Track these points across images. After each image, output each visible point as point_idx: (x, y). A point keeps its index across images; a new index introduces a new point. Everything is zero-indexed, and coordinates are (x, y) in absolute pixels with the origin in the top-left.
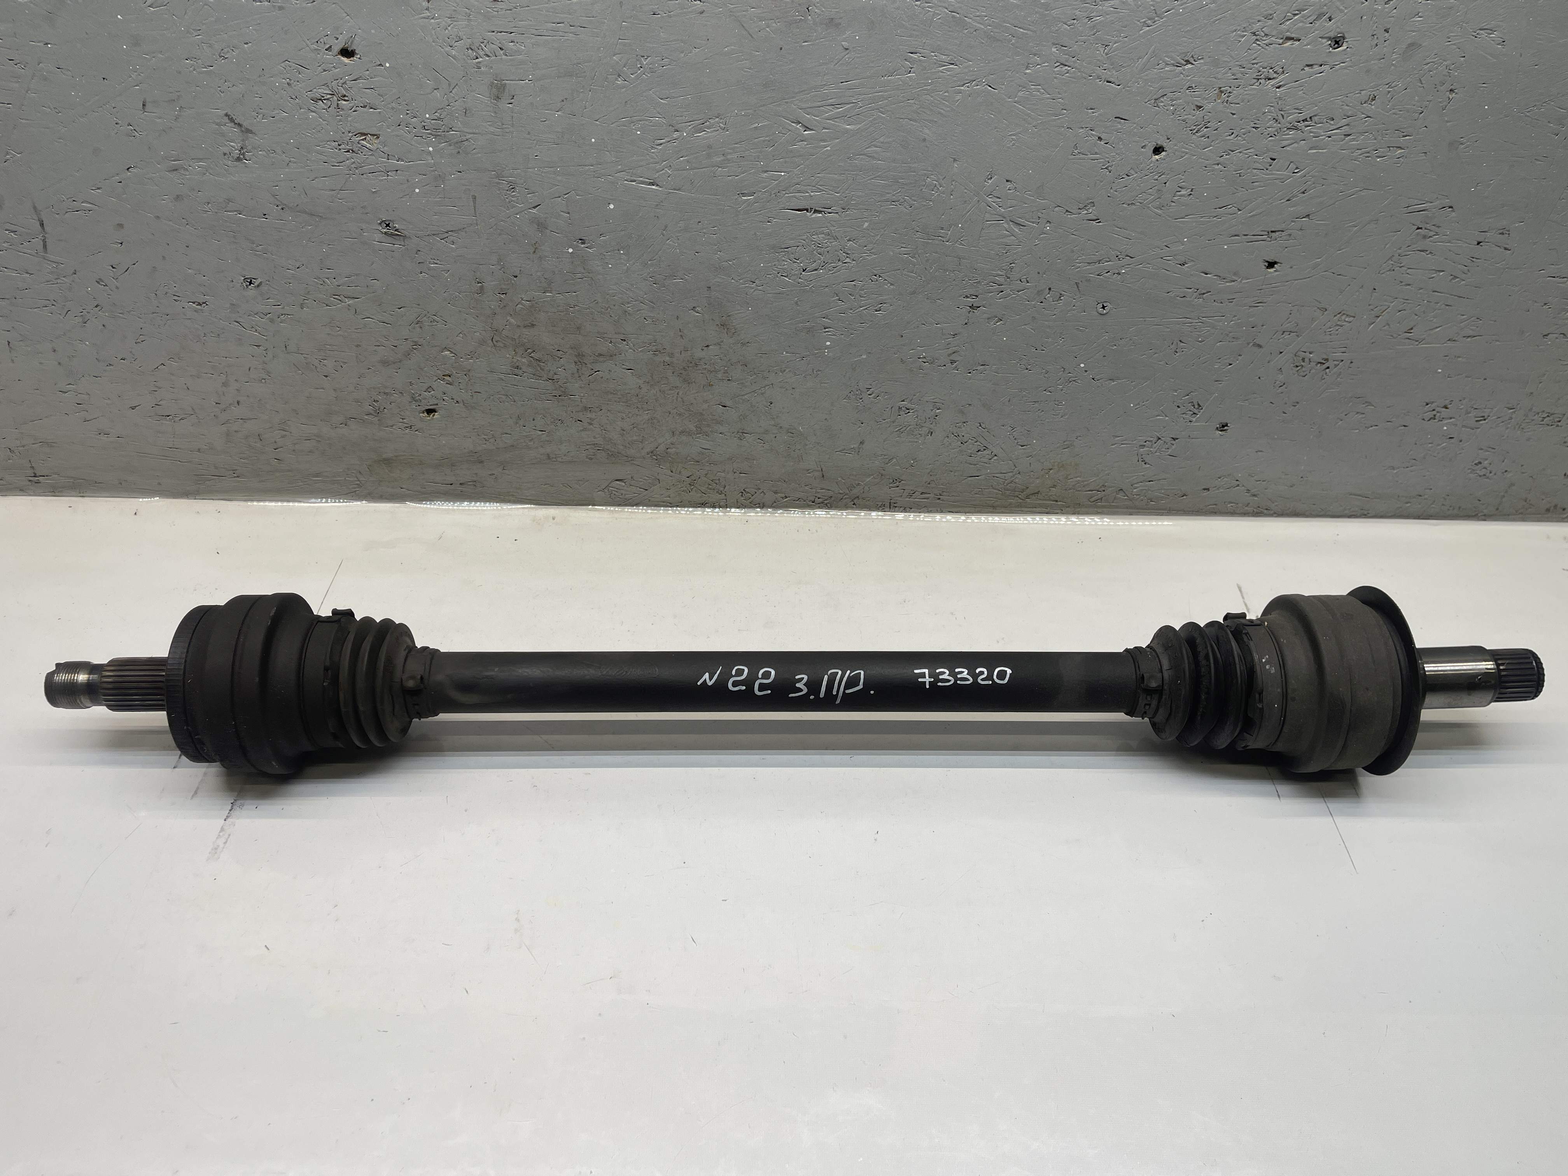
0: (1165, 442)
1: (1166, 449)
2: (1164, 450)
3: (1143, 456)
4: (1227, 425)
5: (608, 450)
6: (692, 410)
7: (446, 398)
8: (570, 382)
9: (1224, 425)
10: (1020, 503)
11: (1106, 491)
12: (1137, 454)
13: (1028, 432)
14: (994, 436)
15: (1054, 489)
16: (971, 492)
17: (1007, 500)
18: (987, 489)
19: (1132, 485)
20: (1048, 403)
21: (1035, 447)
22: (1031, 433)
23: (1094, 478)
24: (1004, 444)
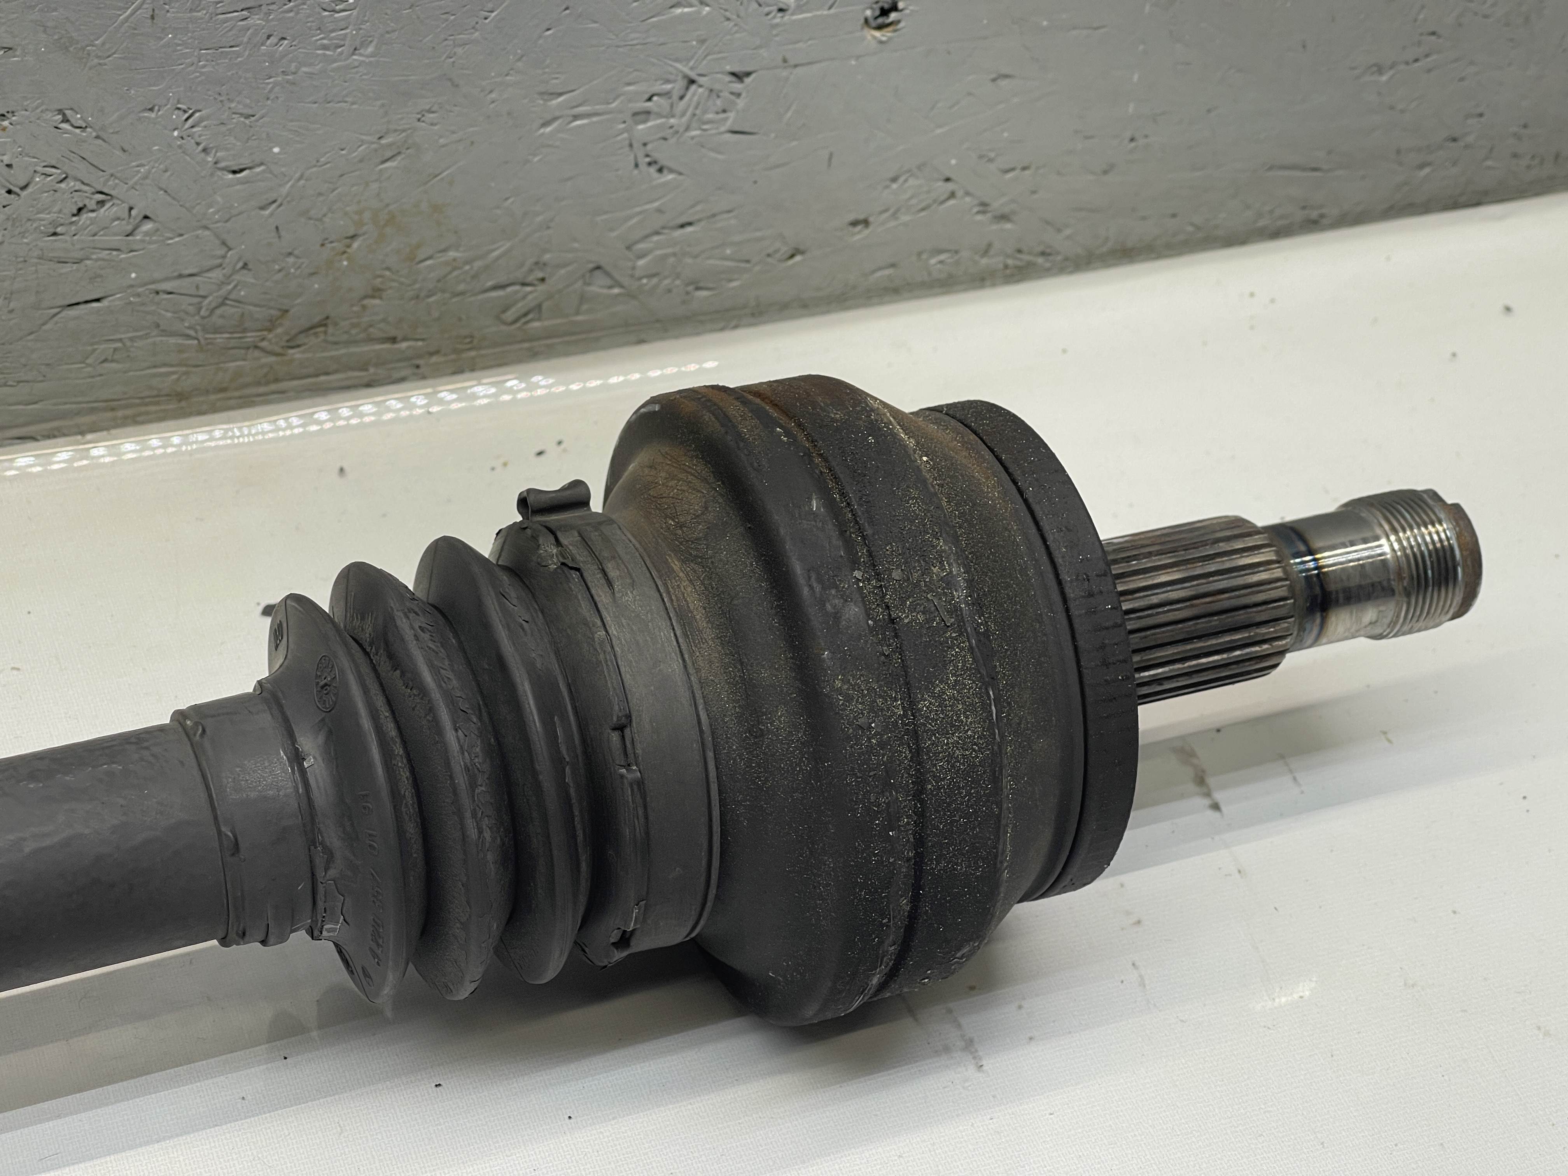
0: (711, 90)
1: (717, 113)
2: (710, 116)
3: (649, 147)
4: (894, 8)
9: (886, 6)
10: (271, 367)
11: (547, 281)
12: (627, 142)
13: (247, 121)
14: (124, 151)
15: (377, 302)
16: (87, 358)
17: (222, 365)
18: (141, 338)
19: (628, 248)
20: (295, 6)
21: (283, 169)
22: (257, 121)
23: (501, 246)
24: (168, 174)
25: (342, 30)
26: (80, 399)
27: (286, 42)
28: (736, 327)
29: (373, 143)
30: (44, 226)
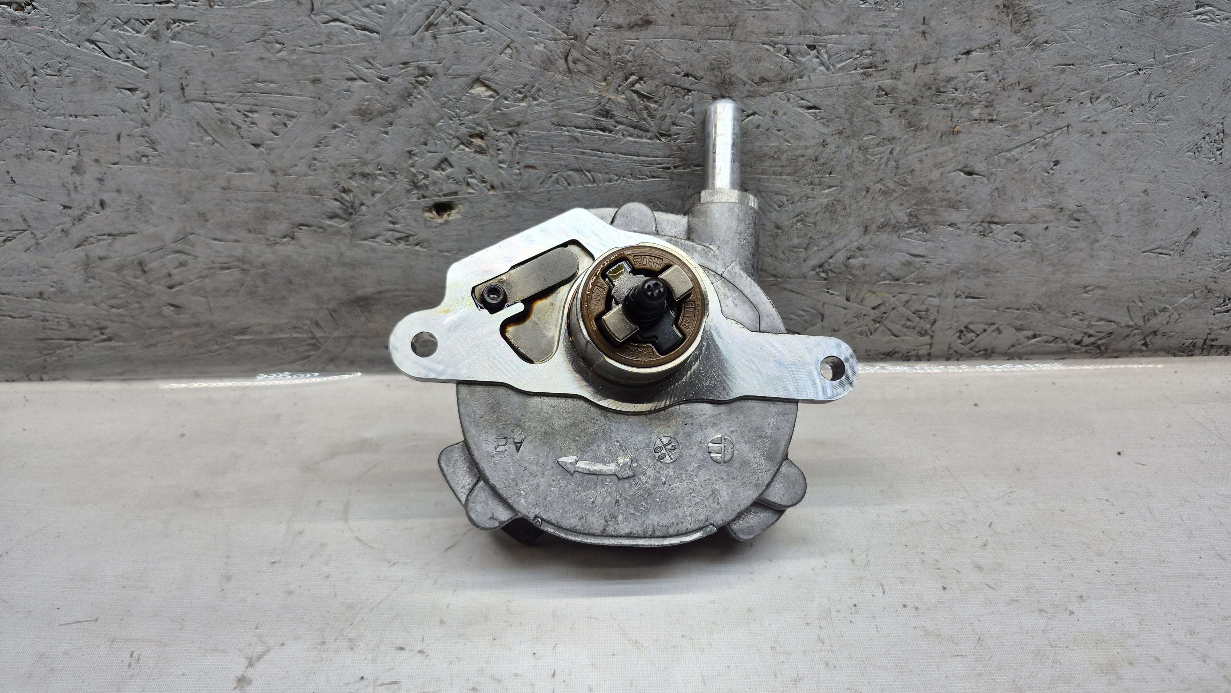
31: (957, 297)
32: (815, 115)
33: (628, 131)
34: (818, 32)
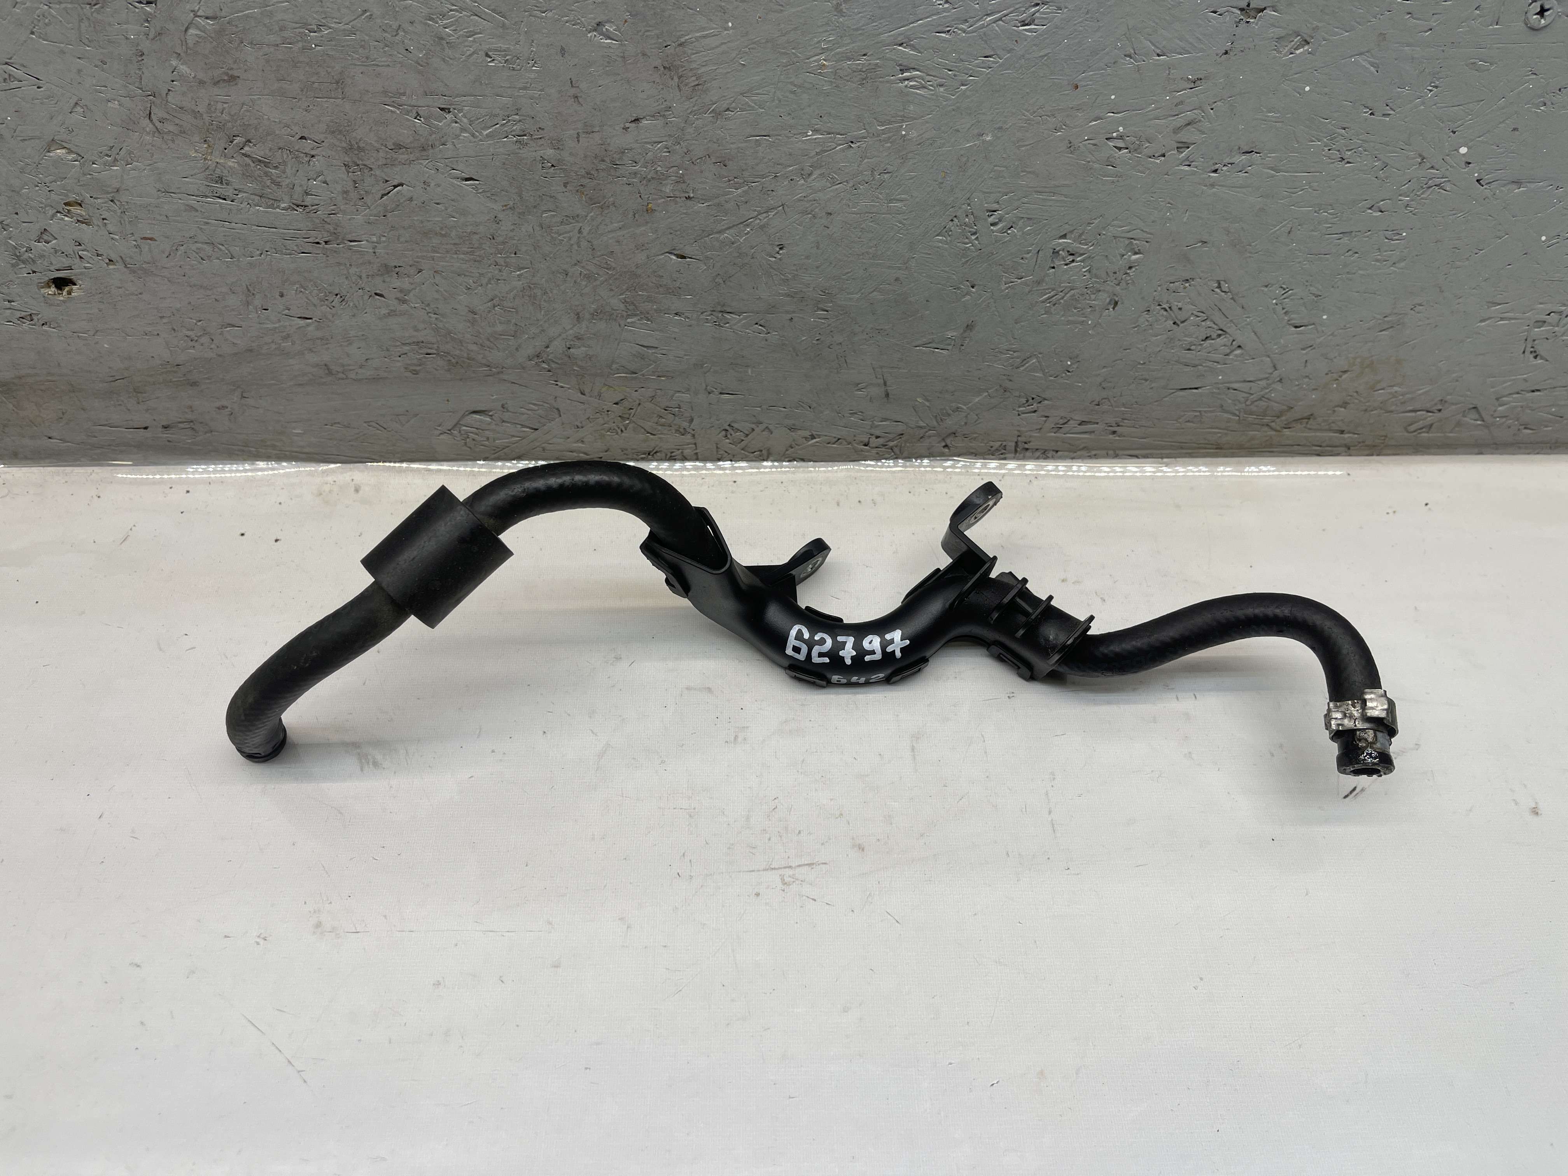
3: (1536, 342)
5: (448, 353)
6: (613, 265)
7: (85, 253)
8: (344, 213)
10: (1271, 437)
11: (1442, 411)
12: (1525, 338)
13: (1316, 299)
14: (1243, 308)
15: (1343, 409)
16: (1180, 418)
17: (1246, 432)
18: (1211, 412)
19: (1497, 399)
20: (1370, 234)
21: (1323, 329)
22: (1321, 299)
23: (1424, 389)
24: (1261, 323)
25: (1391, 251)
26: (1168, 440)
27: (1357, 255)
28: (1538, 453)
29: (1380, 319)
30: (1185, 344)
31: (709, 393)
32: (476, 188)
33: (253, 200)
34: (447, 93)
